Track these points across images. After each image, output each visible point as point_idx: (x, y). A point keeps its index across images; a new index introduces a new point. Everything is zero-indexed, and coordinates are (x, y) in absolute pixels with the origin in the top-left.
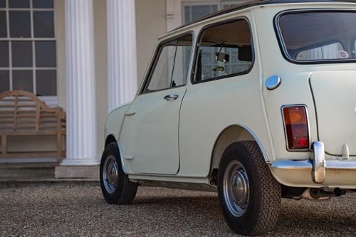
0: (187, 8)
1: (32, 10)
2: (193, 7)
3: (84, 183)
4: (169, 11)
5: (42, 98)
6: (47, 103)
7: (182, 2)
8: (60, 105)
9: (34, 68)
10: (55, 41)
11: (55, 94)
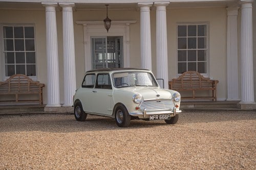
0: (92, 39)
1: (24, 39)
2: (95, 39)
3: (56, 114)
4: (85, 40)
5: (30, 77)
6: (33, 79)
7: (91, 37)
8: (38, 80)
9: (26, 64)
10: (35, 52)
11: (35, 75)
